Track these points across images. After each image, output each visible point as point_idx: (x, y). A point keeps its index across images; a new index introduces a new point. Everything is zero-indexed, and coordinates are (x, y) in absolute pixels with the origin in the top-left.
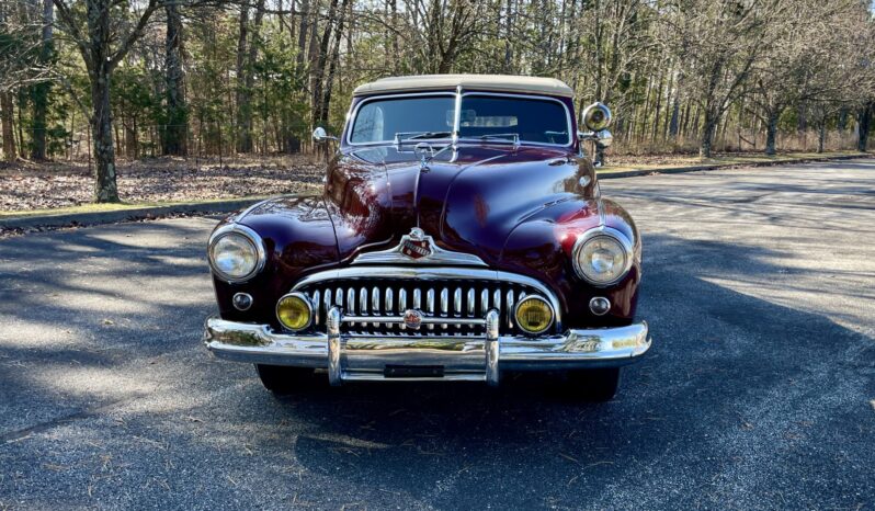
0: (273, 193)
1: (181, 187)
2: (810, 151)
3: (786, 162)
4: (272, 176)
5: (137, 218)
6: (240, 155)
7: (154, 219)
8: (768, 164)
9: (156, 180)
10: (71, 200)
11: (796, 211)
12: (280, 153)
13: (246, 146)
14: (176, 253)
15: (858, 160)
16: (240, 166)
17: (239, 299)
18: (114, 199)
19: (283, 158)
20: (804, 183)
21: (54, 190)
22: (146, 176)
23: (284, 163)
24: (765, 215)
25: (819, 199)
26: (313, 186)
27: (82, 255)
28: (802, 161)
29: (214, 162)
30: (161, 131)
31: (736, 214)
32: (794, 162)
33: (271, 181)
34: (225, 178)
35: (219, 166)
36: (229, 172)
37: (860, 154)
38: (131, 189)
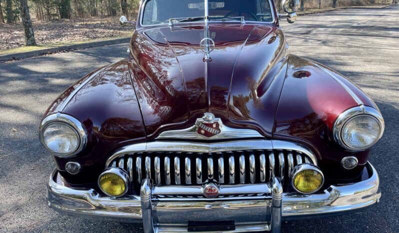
0: (105, 36)
1: (67, 35)
2: (314, 8)
3: (309, 13)
4: (105, 27)
5: (44, 54)
6: (93, 17)
7: (51, 54)
8: (303, 15)
9: (56, 31)
10: (18, 44)
11: (331, 37)
12: (109, 16)
13: (94, 13)
14: (58, 76)
15: (334, 11)
16: (92, 23)
17: (70, 166)
18: (34, 44)
19: (110, 18)
20: (324, 23)
21: (12, 39)
22: (52, 29)
23: (110, 21)
24: (319, 40)
25: (336, 31)
26: (123, 32)
27: (12, 79)
28: (315, 13)
29: (81, 21)
30: (59, 9)
31: (306, 41)
32: (312, 13)
33: (105, 30)
34: (85, 29)
35: (83, 23)
36: (87, 26)
37: (333, 9)
38: (45, 36)
